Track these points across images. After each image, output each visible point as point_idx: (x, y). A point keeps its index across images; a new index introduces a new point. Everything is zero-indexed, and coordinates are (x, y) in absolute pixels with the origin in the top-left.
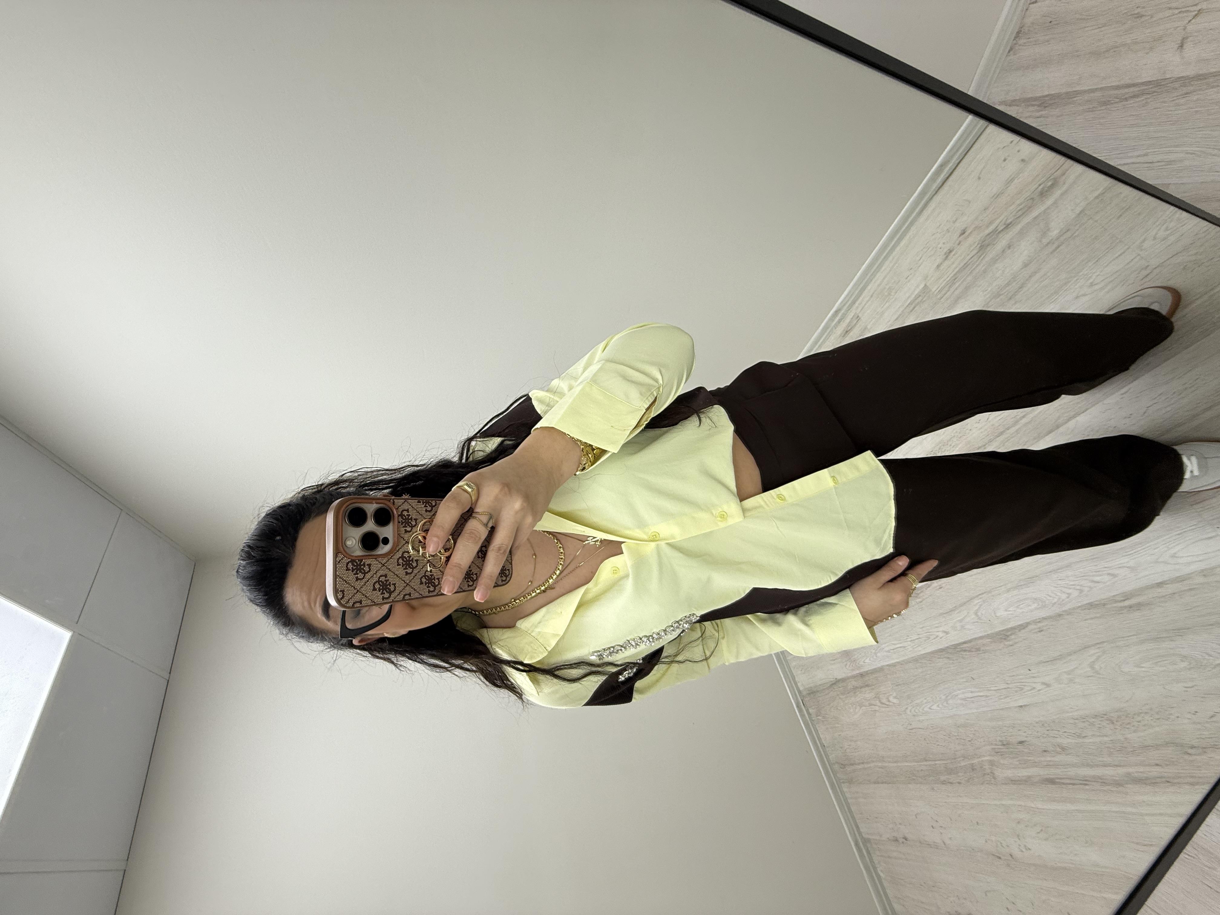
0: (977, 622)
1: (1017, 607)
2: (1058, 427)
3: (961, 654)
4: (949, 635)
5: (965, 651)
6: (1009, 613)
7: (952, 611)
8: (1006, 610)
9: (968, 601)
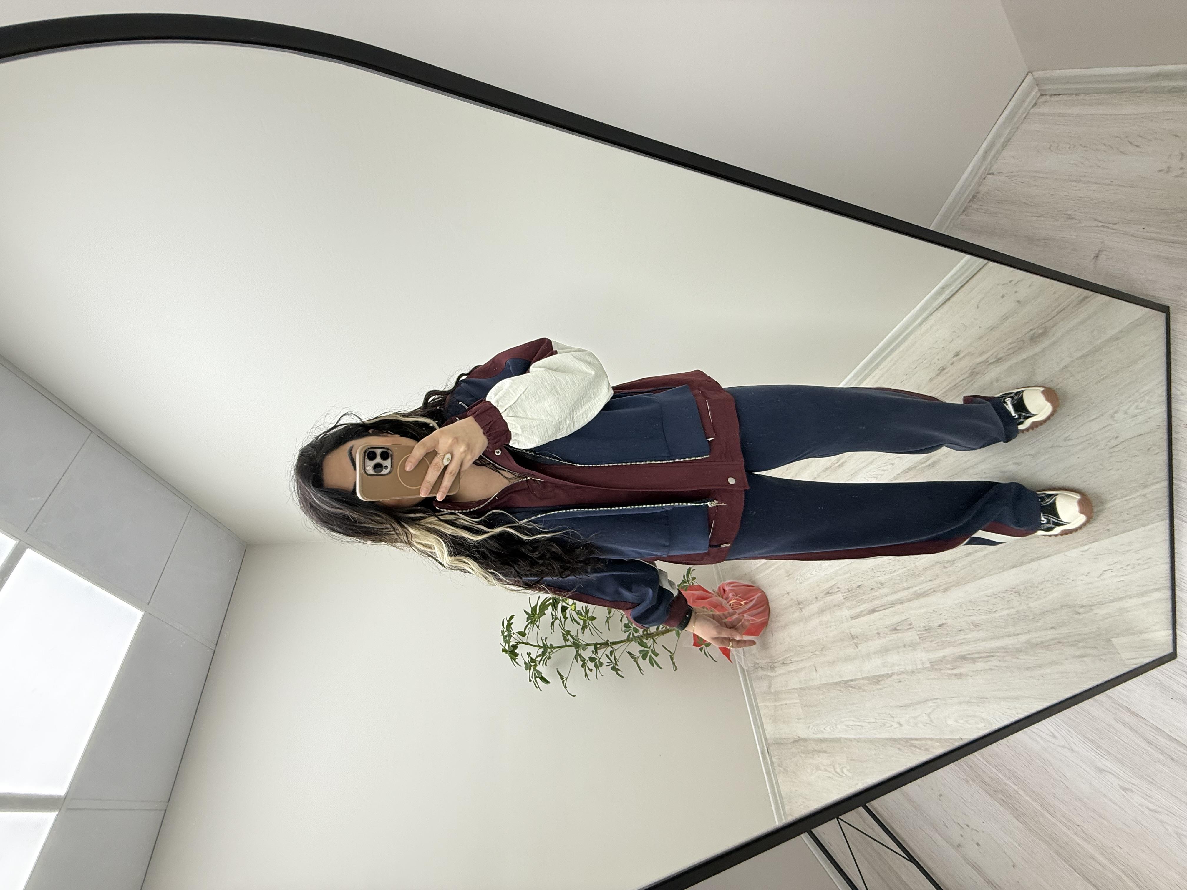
0: (928, 723)
1: (967, 721)
2: (1022, 564)
3: (912, 749)
4: (901, 727)
5: (915, 747)
6: (960, 725)
7: (906, 706)
8: (957, 722)
9: (922, 702)
